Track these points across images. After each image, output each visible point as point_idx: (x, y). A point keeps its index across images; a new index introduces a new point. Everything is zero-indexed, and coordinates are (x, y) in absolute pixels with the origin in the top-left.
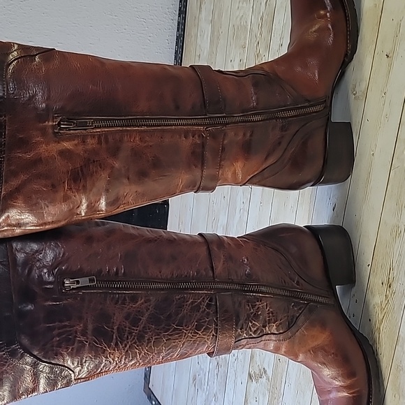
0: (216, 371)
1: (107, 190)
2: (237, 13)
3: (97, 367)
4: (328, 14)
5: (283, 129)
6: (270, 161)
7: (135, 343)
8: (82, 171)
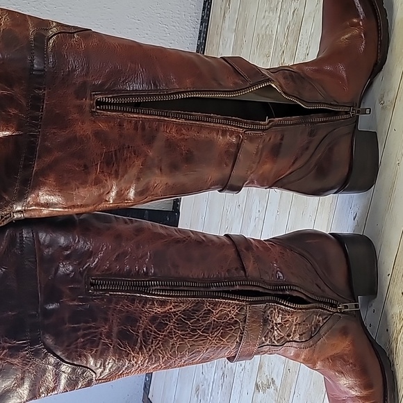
0: (221, 382)
1: (138, 179)
2: (263, 23)
3: (118, 369)
4: (361, 23)
5: (312, 134)
6: (297, 165)
7: (159, 347)
8: (116, 155)
